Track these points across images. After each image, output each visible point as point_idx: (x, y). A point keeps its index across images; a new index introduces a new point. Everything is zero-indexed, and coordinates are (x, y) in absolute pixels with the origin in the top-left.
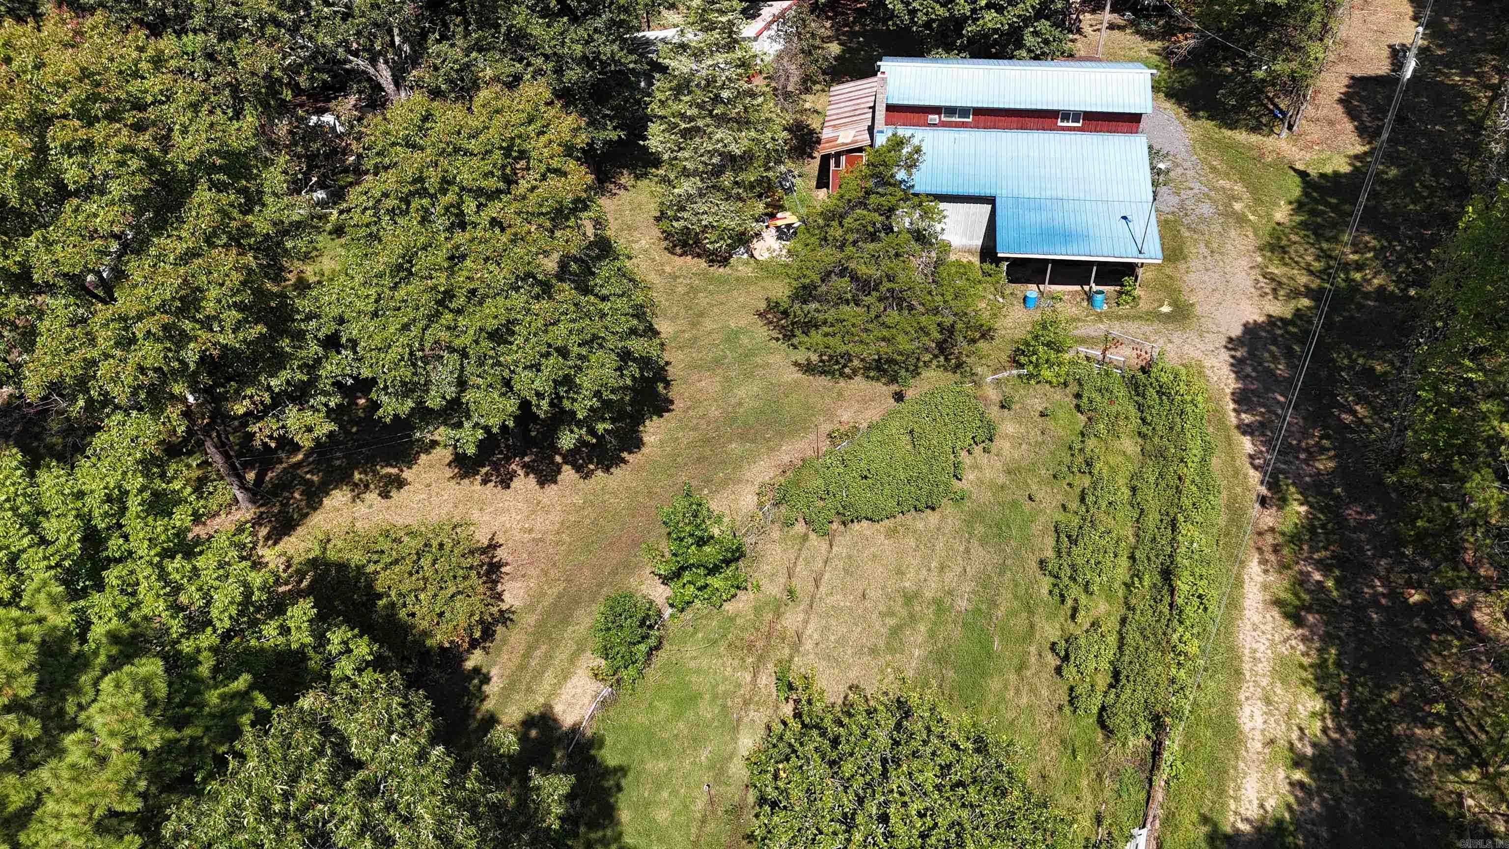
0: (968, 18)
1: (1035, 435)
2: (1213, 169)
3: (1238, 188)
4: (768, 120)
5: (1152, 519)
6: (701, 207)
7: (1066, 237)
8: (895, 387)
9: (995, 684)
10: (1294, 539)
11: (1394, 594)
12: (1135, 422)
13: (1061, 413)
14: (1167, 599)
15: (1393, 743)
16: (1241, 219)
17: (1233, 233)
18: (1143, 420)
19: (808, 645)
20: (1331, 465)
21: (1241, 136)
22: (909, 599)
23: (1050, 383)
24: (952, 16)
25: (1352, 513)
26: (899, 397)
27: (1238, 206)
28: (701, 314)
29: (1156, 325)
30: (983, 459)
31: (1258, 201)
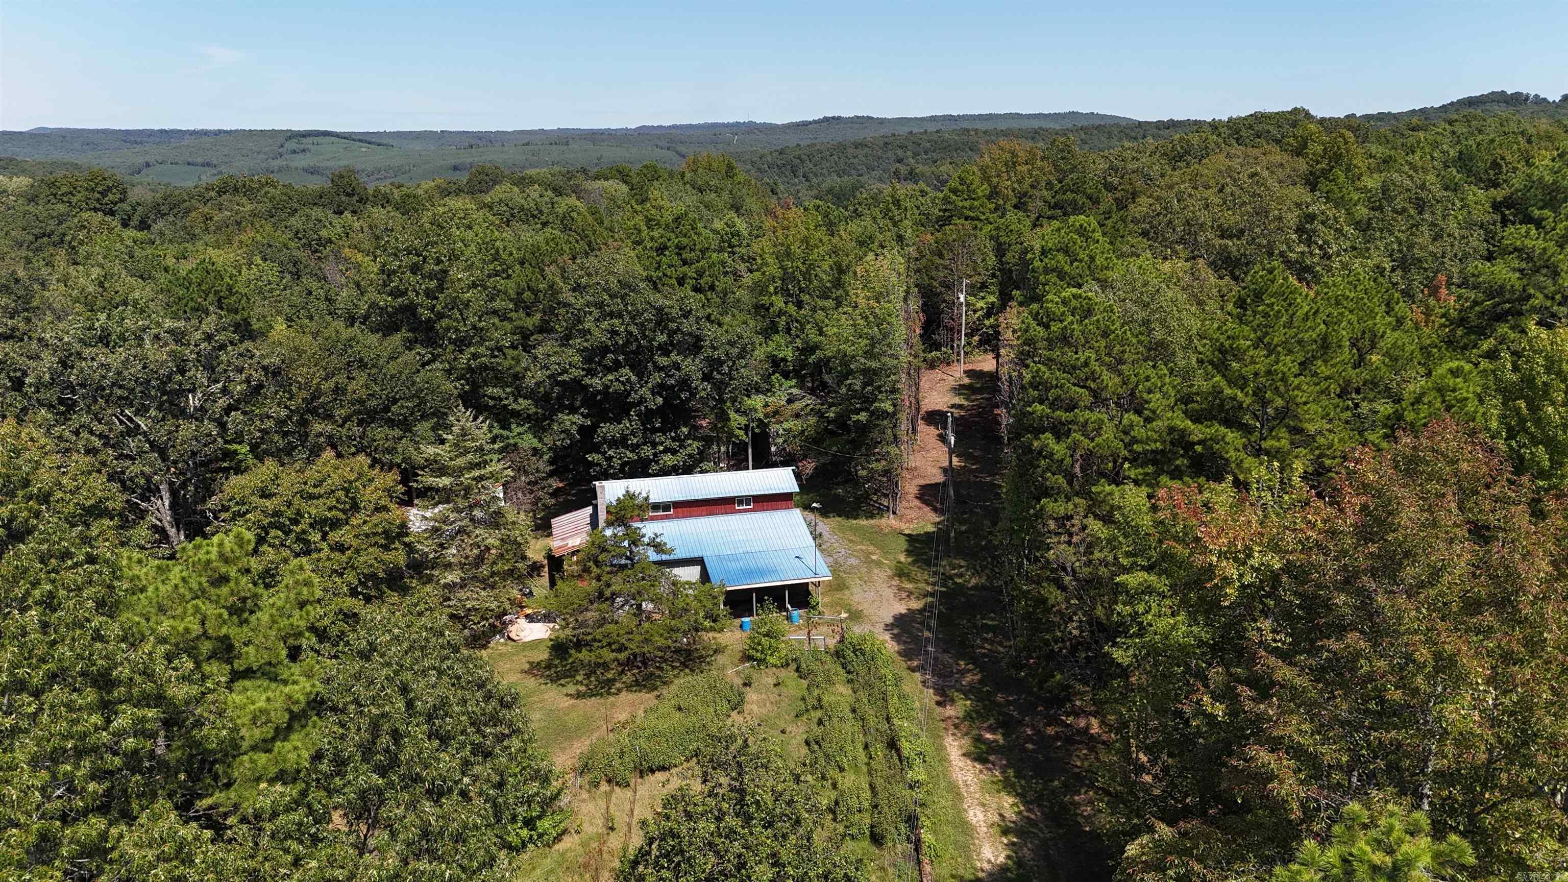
0: (652, 461)
1: (774, 697)
2: (851, 541)
3: (871, 548)
4: (514, 523)
6: (462, 594)
7: (762, 573)
8: (656, 693)
10: (968, 716)
11: (1038, 732)
12: (843, 674)
13: (788, 682)
14: (895, 757)
15: (1064, 807)
16: (878, 563)
17: (875, 571)
18: (849, 672)
20: (978, 677)
21: (863, 522)
23: (775, 666)
24: (640, 458)
25: (1000, 698)
26: (659, 697)
27: (874, 557)
31: (885, 553)
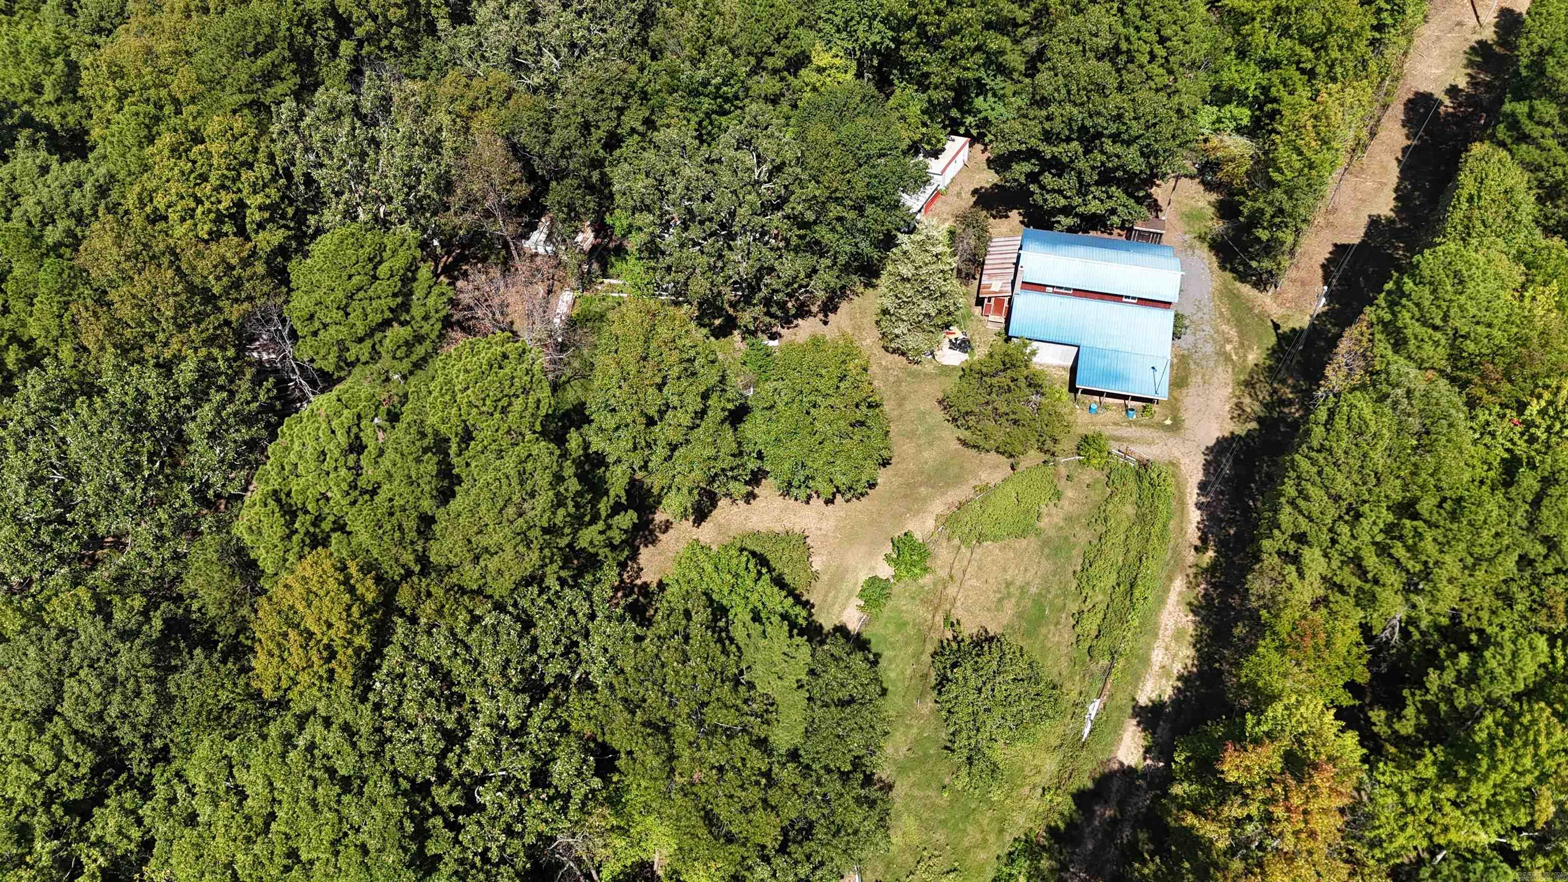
1: (1082, 498)
2: (1221, 314)
3: (1233, 333)
5: (1133, 553)
9: (1044, 631)
10: (1205, 570)
12: (1135, 497)
13: (1098, 486)
14: (1130, 597)
16: (1228, 358)
17: (1220, 369)
18: (1139, 496)
19: (958, 604)
21: (1246, 289)
22: (1008, 585)
26: (1013, 468)
27: (1228, 347)
28: (904, 399)
29: (1161, 433)
30: (1054, 511)
31: (1242, 345)
